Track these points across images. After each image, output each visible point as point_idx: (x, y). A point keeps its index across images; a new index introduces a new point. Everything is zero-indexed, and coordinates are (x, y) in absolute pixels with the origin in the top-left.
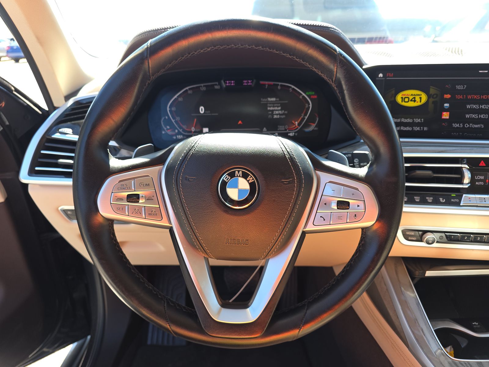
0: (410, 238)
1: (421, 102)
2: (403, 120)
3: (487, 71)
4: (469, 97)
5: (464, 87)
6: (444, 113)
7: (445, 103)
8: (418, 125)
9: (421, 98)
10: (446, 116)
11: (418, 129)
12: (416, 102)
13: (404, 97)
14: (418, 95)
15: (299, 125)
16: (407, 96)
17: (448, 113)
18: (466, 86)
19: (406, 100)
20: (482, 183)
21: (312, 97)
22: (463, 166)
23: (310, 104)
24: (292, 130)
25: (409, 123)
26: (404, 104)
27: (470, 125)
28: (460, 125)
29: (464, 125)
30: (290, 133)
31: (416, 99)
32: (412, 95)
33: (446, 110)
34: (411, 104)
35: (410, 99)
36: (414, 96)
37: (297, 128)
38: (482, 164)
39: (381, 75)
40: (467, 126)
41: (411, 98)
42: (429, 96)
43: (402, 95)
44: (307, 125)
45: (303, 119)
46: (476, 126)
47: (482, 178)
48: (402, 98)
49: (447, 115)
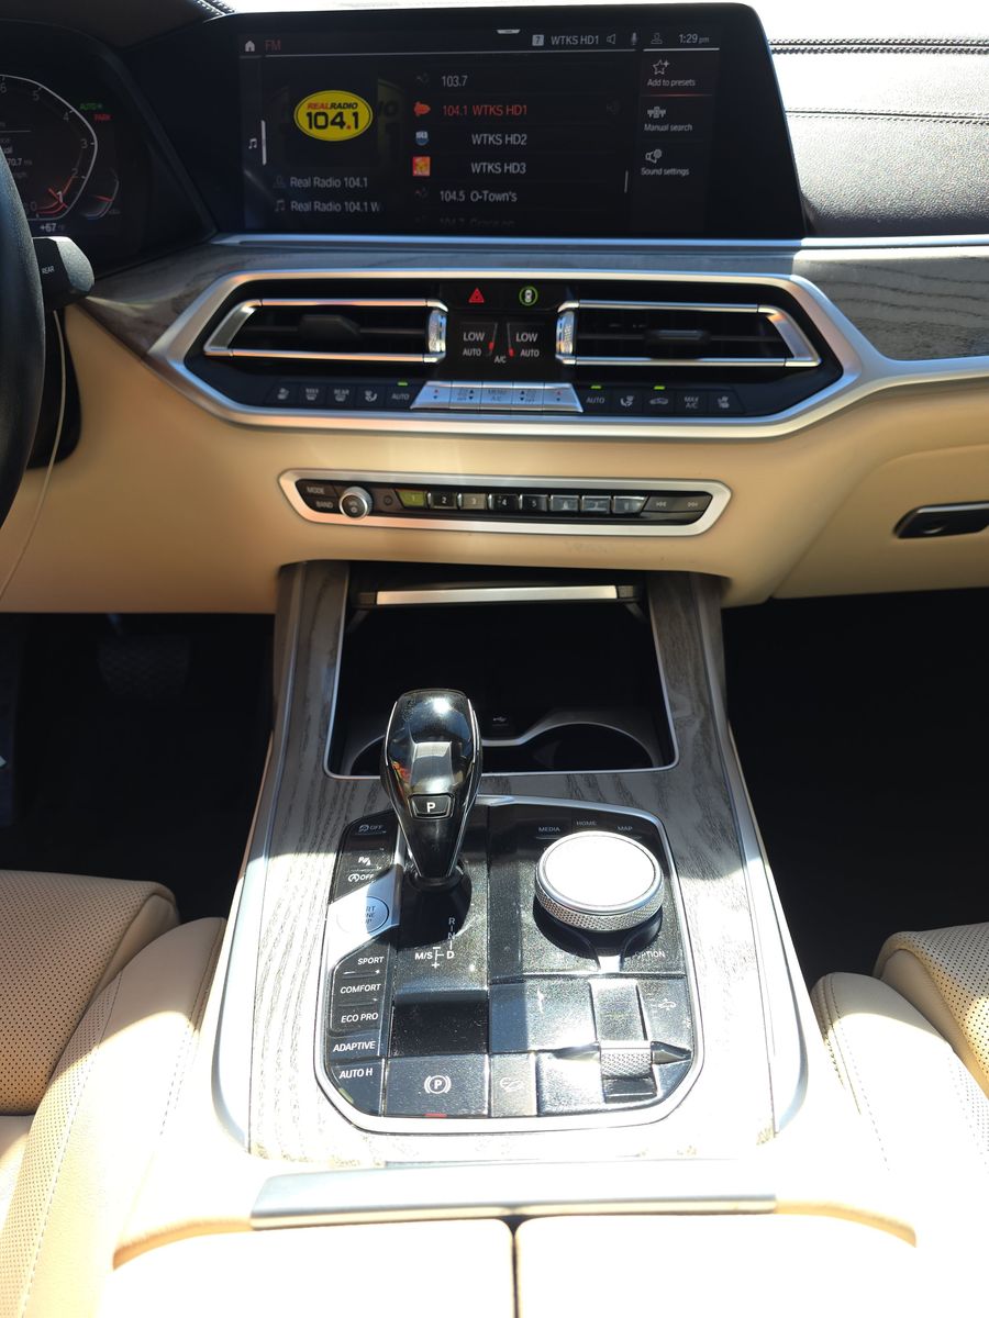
0: (319, 504)
1: (356, 127)
2: (317, 182)
3: (517, 31)
4: (477, 110)
5: (461, 80)
6: (418, 160)
7: (418, 131)
8: (355, 195)
9: (356, 115)
10: (422, 167)
11: (357, 207)
12: (345, 127)
13: (314, 112)
14: (349, 106)
15: (68, 199)
16: (322, 110)
17: (428, 159)
18: (466, 77)
19: (321, 121)
20: (477, 352)
21: (97, 117)
22: (431, 304)
23: (93, 141)
24: (51, 216)
25: (334, 188)
26: (315, 133)
27: (483, 195)
28: (457, 195)
29: (467, 195)
30: (44, 223)
31: (345, 120)
32: (333, 106)
33: (422, 152)
34: (333, 134)
35: (330, 119)
36: (339, 110)
37: (65, 208)
38: (477, 297)
39: (250, 46)
40: (475, 196)
41: (332, 114)
42: (377, 109)
43: (310, 106)
44: (89, 201)
45: (78, 182)
46: (500, 197)
47: (480, 337)
48: (309, 115)
49: (426, 165)
